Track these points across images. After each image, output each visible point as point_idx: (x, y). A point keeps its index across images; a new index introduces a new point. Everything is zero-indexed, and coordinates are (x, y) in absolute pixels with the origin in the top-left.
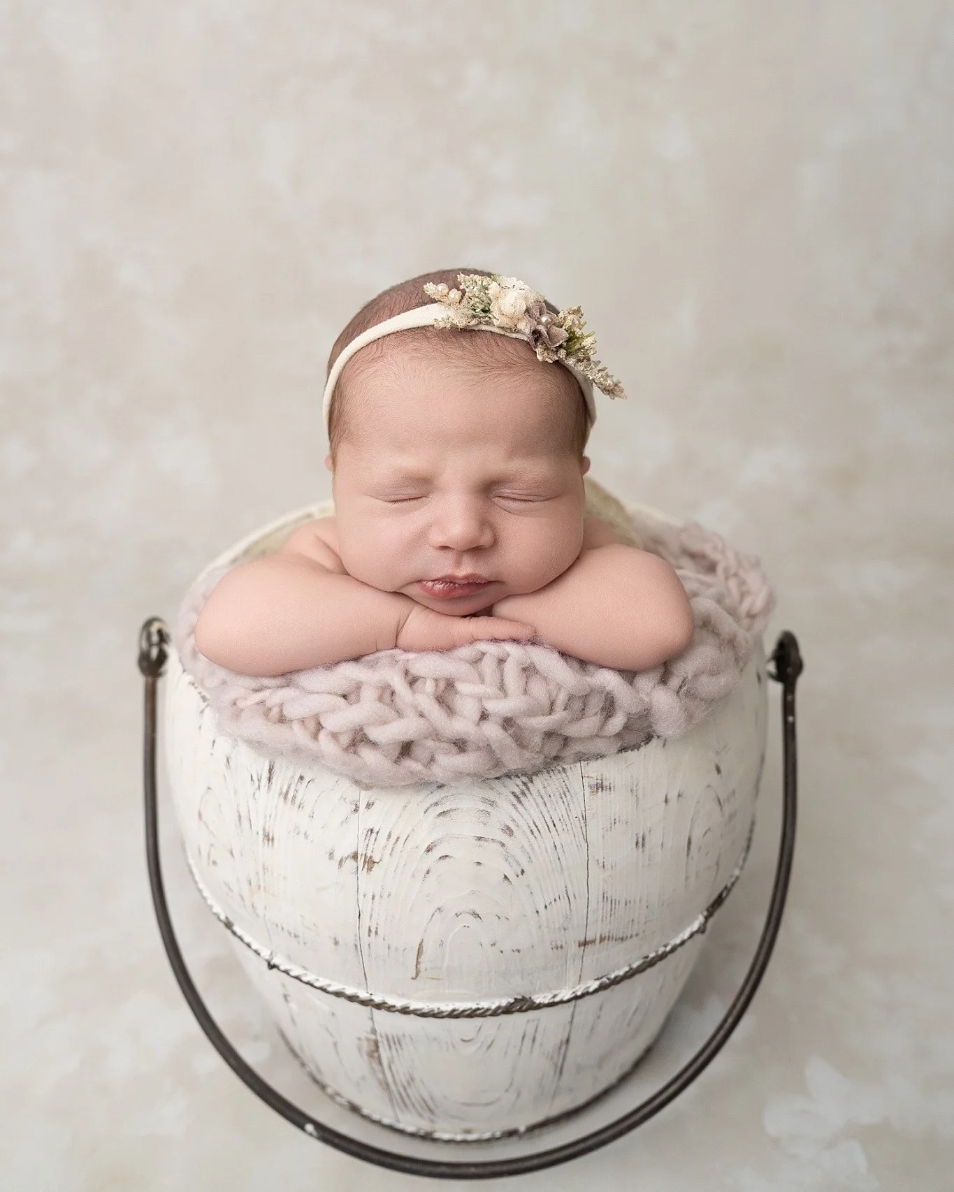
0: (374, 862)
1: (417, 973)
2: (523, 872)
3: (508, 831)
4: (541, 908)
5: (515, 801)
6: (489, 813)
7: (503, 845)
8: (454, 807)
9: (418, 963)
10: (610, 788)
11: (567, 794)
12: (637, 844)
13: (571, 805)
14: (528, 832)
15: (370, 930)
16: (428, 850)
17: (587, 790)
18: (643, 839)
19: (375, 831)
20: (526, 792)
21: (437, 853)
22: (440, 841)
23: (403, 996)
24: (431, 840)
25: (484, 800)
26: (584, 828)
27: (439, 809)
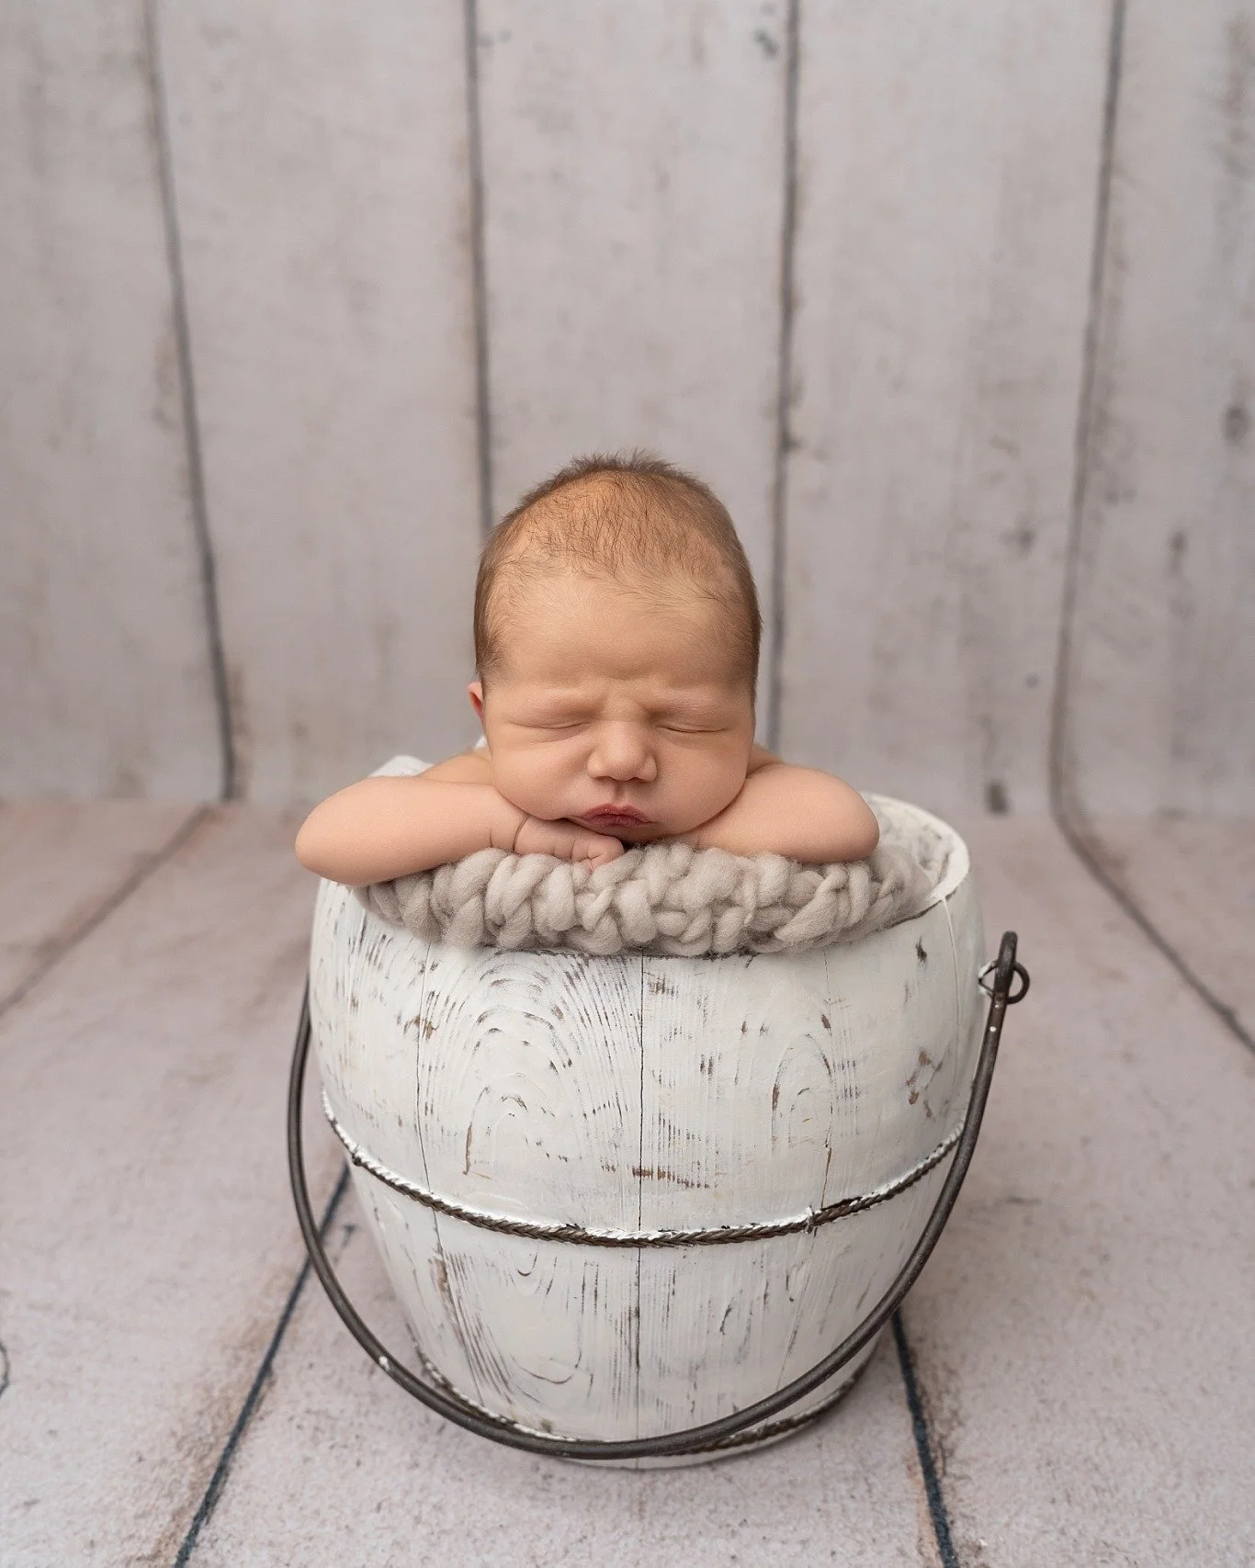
0: (433, 1029)
1: (468, 1166)
2: (570, 1063)
3: (558, 1012)
4: (589, 1113)
5: (568, 983)
6: (540, 990)
7: (551, 1027)
8: (507, 977)
9: (468, 1152)
10: (672, 992)
11: (624, 986)
12: (702, 1066)
13: (627, 1000)
14: (579, 1019)
15: (426, 1108)
16: (480, 1020)
17: (646, 988)
18: (711, 1065)
19: (436, 994)
20: (580, 974)
21: (489, 1024)
22: (492, 1012)
23: (458, 1197)
24: (484, 1009)
25: (538, 975)
26: (639, 1029)
27: (494, 978)
